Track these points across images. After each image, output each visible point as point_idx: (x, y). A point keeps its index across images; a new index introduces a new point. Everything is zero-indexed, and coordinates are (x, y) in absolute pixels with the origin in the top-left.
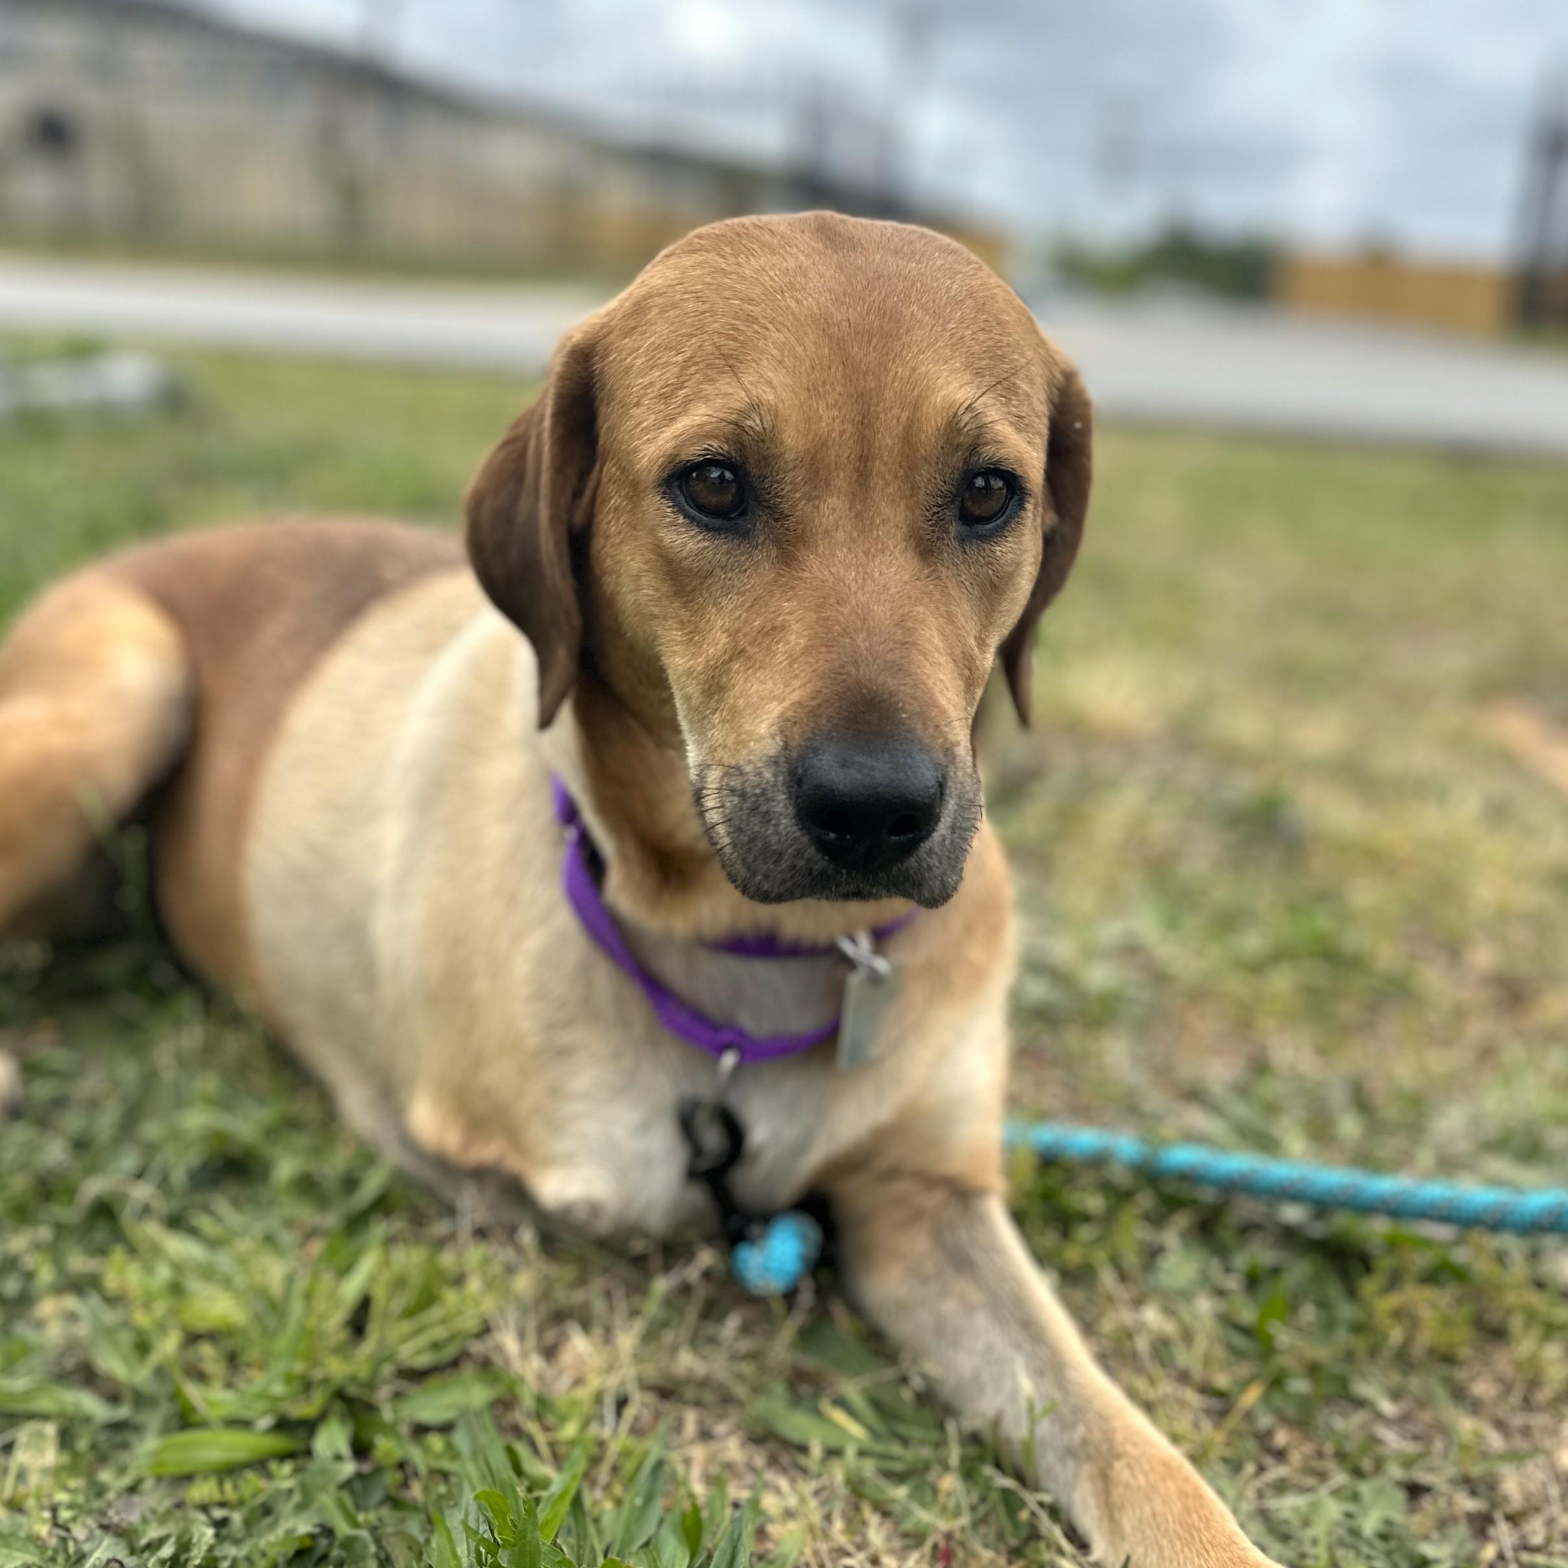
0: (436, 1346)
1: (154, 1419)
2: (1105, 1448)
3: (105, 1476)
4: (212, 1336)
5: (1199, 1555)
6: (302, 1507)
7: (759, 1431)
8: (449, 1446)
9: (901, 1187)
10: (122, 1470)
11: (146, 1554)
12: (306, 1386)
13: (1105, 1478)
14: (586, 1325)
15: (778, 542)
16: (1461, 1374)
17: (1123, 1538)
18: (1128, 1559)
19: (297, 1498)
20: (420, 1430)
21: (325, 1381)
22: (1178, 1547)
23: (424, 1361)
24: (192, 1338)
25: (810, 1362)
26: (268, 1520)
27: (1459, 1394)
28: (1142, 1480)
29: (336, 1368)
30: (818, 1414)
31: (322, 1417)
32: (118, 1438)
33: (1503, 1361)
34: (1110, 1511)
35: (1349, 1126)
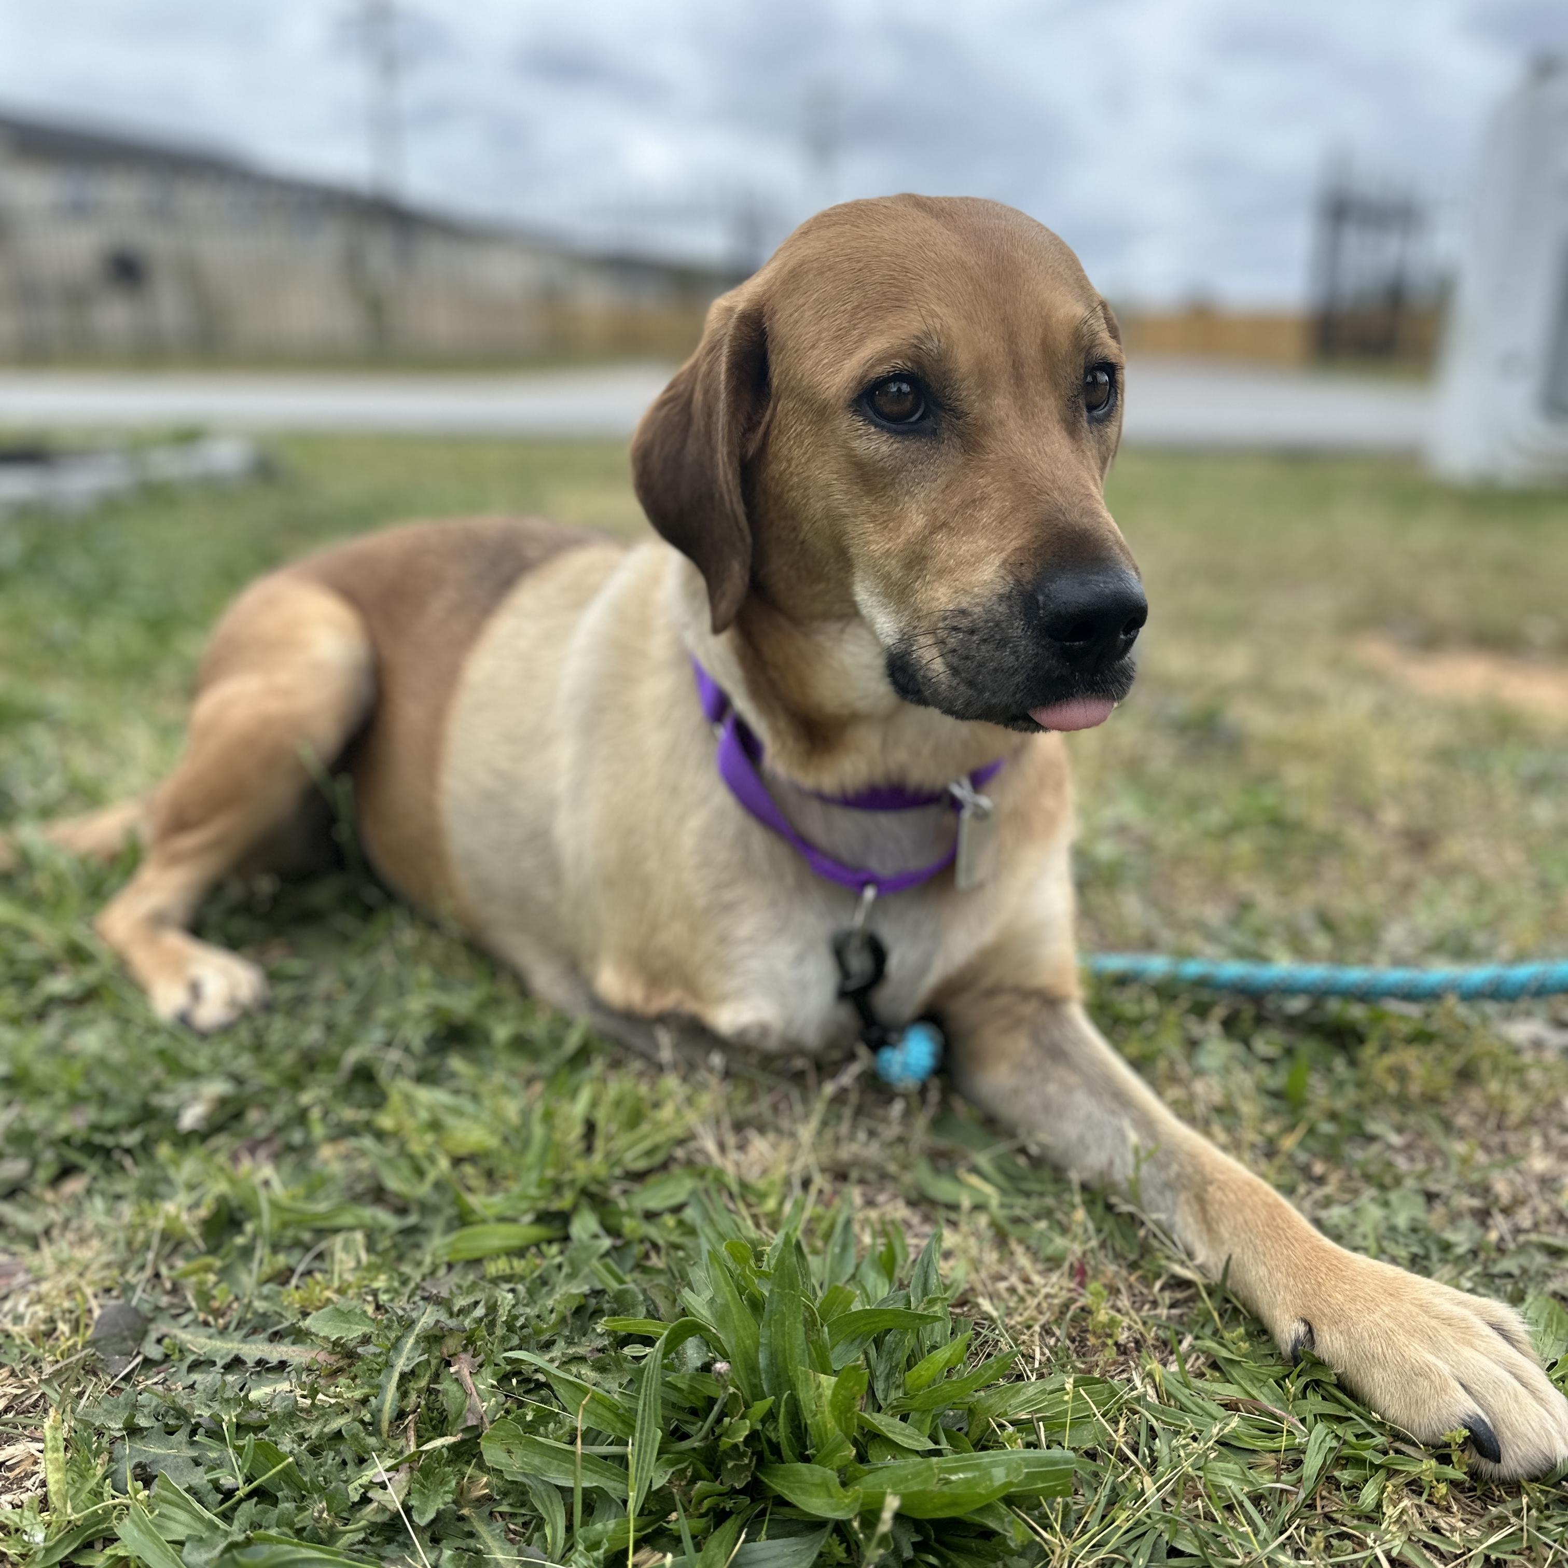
0: (649, 1153)
1: (437, 1223)
2: (1198, 1178)
3: (406, 1269)
4: (472, 1158)
5: (1287, 1248)
6: (571, 1277)
7: (914, 1195)
8: (681, 1223)
9: (1002, 1001)
10: (419, 1264)
11: (461, 1317)
12: (557, 1187)
13: (1201, 1201)
14: (762, 1130)
15: (961, 435)
16: (1446, 1112)
17: (1223, 1243)
18: (1230, 1258)
19: (566, 1270)
20: (650, 1216)
21: (572, 1182)
22: (1269, 1244)
23: (642, 1165)
24: (457, 1161)
25: (943, 1143)
26: (545, 1290)
27: (1447, 1126)
28: (1232, 1196)
29: (582, 1170)
30: (957, 1180)
31: (575, 1208)
32: (411, 1240)
33: (1475, 1098)
34: (1208, 1225)
35: (1321, 941)
